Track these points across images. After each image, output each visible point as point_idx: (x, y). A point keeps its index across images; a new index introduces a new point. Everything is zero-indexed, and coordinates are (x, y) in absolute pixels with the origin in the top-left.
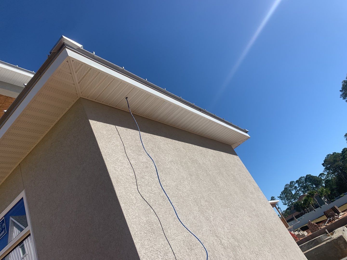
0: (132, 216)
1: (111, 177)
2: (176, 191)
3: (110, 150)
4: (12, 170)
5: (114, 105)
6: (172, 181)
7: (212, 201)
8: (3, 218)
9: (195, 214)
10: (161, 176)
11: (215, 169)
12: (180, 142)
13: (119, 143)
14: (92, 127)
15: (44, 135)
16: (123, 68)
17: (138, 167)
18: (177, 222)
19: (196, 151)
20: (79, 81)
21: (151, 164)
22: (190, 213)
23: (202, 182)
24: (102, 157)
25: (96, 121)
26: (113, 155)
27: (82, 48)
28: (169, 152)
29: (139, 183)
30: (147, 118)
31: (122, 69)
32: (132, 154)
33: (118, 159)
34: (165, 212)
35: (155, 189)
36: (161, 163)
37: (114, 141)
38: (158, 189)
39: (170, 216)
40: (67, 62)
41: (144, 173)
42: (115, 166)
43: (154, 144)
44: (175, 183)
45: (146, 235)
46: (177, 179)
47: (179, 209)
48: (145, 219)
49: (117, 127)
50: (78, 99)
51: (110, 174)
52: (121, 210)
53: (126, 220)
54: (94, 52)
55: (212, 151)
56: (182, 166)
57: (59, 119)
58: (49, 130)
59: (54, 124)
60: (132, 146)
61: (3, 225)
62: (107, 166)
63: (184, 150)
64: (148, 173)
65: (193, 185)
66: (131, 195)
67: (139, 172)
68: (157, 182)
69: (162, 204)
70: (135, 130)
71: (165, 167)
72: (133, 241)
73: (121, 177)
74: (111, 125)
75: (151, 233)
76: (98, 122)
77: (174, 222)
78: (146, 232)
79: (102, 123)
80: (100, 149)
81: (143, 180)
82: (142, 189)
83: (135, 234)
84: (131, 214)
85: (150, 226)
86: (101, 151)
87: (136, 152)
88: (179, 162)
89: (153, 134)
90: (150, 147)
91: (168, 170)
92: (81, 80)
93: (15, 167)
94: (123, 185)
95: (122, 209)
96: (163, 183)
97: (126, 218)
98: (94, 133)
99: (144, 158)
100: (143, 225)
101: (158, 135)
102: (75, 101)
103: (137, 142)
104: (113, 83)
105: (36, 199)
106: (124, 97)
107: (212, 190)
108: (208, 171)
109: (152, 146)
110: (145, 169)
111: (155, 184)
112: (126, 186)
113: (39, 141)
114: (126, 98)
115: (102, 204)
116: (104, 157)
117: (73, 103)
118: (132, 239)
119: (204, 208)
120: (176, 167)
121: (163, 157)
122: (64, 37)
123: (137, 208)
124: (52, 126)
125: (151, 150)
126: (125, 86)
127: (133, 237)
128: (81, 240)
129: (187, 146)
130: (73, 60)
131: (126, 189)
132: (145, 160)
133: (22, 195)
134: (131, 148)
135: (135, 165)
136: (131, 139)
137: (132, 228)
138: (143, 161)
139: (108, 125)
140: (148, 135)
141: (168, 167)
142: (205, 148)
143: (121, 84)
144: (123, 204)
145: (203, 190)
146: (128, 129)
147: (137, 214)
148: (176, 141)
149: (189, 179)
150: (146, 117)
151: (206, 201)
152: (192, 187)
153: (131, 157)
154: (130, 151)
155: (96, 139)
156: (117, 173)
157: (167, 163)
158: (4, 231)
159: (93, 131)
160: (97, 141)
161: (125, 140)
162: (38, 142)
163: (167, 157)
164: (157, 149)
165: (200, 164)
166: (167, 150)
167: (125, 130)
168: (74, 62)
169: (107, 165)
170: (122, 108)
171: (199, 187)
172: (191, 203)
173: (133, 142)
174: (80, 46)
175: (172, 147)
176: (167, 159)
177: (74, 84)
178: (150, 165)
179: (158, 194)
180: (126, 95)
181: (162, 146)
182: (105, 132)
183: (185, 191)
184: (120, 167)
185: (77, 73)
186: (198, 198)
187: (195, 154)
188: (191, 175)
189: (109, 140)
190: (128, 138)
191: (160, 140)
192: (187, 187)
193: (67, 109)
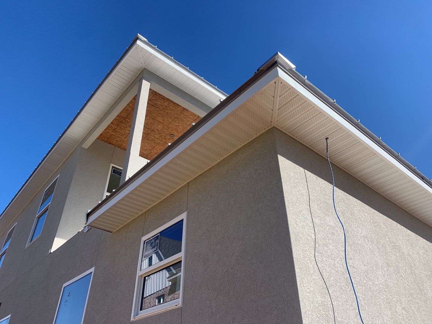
0: (306, 288)
1: (291, 231)
2: (365, 279)
3: (295, 198)
4: (180, 187)
5: (308, 144)
6: (361, 264)
7: (413, 312)
8: (158, 233)
9: (385, 321)
10: (349, 252)
11: (424, 268)
12: (381, 215)
13: (305, 192)
14: (280, 164)
15: (221, 159)
16: (335, 101)
17: (323, 229)
18: (359, 320)
19: (401, 235)
20: (279, 107)
21: (339, 232)
22: (378, 316)
23: (402, 280)
24: (285, 203)
25: (285, 159)
26: (297, 204)
27: (294, 70)
28: (363, 223)
29: (321, 251)
30: (345, 170)
31: (332, 102)
32: (318, 211)
33: (301, 211)
34: (347, 301)
35: (338, 266)
36: (351, 235)
37: (301, 188)
38: (342, 267)
39: (352, 309)
40: (275, 83)
41: (328, 240)
42: (297, 219)
43: (347, 207)
44: (365, 268)
45: (318, 319)
46: (367, 263)
47: (366, 304)
48: (320, 299)
49: (306, 171)
50: (270, 127)
51: (290, 226)
52: (295, 276)
53: (299, 290)
54: (306, 76)
55: (424, 242)
56: (378, 248)
57: (242, 145)
58: (228, 155)
59: (235, 150)
60: (320, 201)
61: (157, 241)
62: (288, 216)
63: (384, 227)
64: (334, 242)
65: (389, 279)
66: (309, 261)
67: (323, 237)
68: (342, 257)
69: (344, 288)
70: (326, 182)
71: (355, 241)
72: (302, 320)
73: (301, 235)
74: (300, 167)
75: (324, 321)
76: (287, 160)
77: (355, 319)
78: (319, 316)
79: (291, 162)
80: (284, 193)
81: (326, 248)
82: (322, 260)
83: (306, 312)
84: (305, 285)
85: (325, 310)
86: (285, 196)
87: (324, 210)
88: (375, 241)
89: (347, 193)
90: (341, 209)
91: (358, 246)
92: (282, 107)
93: (183, 185)
94: (302, 245)
95: (297, 275)
96: (349, 262)
97: (298, 288)
98: (281, 172)
99: (332, 221)
100: (317, 305)
101: (353, 197)
102: (267, 129)
103: (326, 197)
104: (317, 116)
105: (196, 225)
106: (324, 137)
107: (415, 297)
108: (414, 268)
109: (344, 208)
110: (330, 235)
111: (339, 259)
112: (305, 249)
113: (215, 164)
114: (326, 139)
115: (272, 259)
116: (286, 204)
117: (264, 131)
118: (302, 317)
119: (400, 317)
120: (370, 247)
121: (356, 228)
122: (279, 54)
123: (313, 281)
124: (233, 151)
125: (342, 213)
126: (331, 123)
127: (302, 314)
128: (236, 292)
129: (389, 223)
130: (282, 82)
131: (305, 253)
132: (332, 223)
133: (183, 216)
134: (319, 203)
135: (320, 225)
136: (320, 192)
137: (304, 304)
138: (329, 224)
139: (297, 166)
140: (342, 193)
141: (360, 243)
142: (415, 234)
143: (326, 120)
144: (299, 270)
145: (402, 292)
146: (319, 178)
147: (312, 289)
148: (375, 211)
149: (386, 269)
150: (342, 168)
151: (404, 308)
152: (387, 281)
153: (316, 214)
154: (316, 207)
155: (282, 180)
156: (298, 228)
157: (359, 236)
158: (156, 248)
159: (280, 169)
160: (283, 182)
161: (312, 190)
162: (213, 165)
163: (360, 229)
164: (349, 214)
165: (403, 253)
166: (362, 220)
167: (314, 178)
168: (282, 84)
169: (288, 214)
170: (316, 150)
171: (396, 286)
172: (382, 303)
173: (322, 196)
174: (293, 66)
175: (369, 219)
176: (360, 232)
177: (273, 110)
178: (337, 232)
179: (341, 273)
180: (327, 134)
181: (356, 212)
182: (292, 174)
183: (377, 283)
184: (302, 222)
185: (280, 98)
186: (393, 300)
187: (399, 238)
188: (389, 265)
189: (295, 185)
190: (317, 189)
191: (356, 204)
192: (380, 279)
193: (256, 136)
